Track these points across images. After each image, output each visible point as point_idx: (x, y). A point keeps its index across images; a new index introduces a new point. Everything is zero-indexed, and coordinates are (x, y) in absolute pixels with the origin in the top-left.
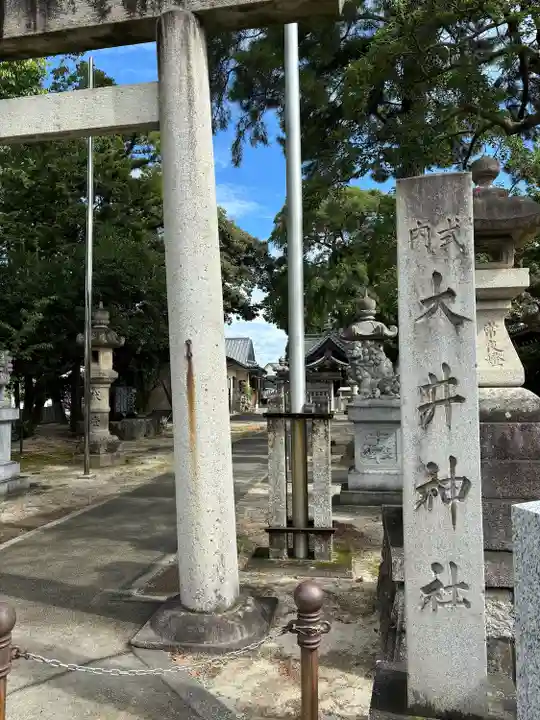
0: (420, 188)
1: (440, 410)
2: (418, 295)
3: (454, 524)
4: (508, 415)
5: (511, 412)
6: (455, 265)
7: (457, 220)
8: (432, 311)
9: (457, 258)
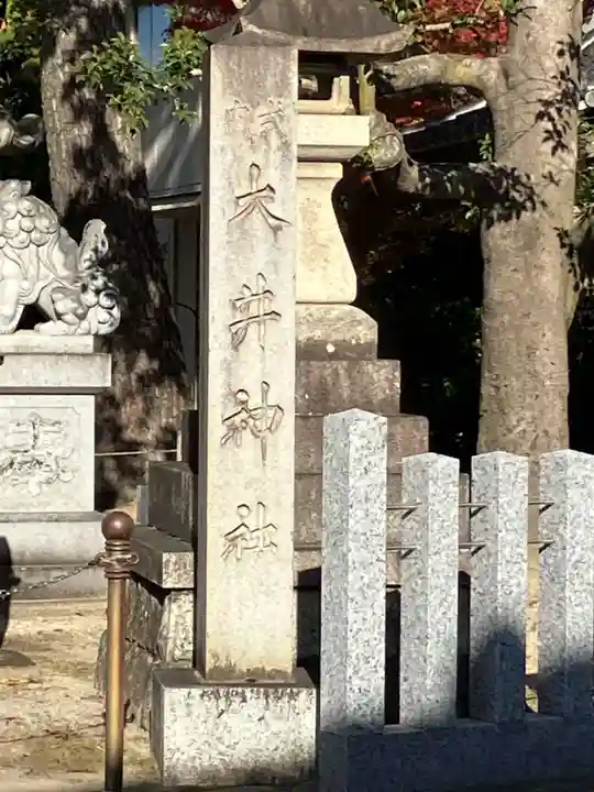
0: (240, 60)
1: (253, 329)
2: (233, 191)
3: (264, 459)
4: (331, 349)
5: (335, 344)
6: (275, 157)
7: (280, 103)
8: (248, 211)
9: (279, 149)
